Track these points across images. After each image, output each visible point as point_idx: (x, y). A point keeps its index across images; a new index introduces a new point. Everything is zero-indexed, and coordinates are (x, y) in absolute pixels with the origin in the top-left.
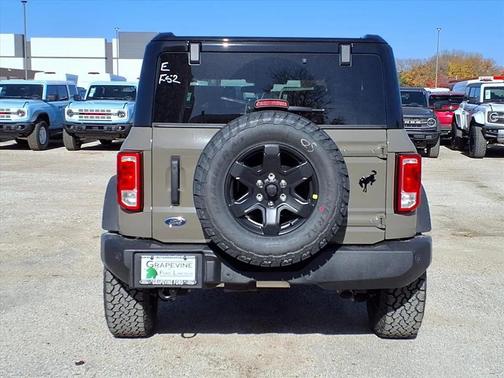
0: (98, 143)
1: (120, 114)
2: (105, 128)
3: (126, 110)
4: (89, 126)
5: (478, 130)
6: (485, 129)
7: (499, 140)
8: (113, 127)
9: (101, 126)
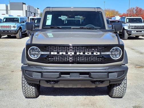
0: (6, 36)
1: (14, 27)
2: (9, 31)
3: (16, 26)
4: (4, 31)
5: (125, 31)
6: (127, 31)
7: (132, 34)
8: (12, 31)
9: (8, 31)
